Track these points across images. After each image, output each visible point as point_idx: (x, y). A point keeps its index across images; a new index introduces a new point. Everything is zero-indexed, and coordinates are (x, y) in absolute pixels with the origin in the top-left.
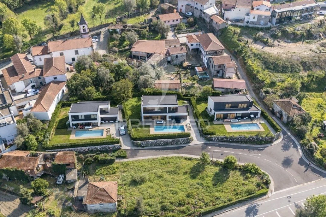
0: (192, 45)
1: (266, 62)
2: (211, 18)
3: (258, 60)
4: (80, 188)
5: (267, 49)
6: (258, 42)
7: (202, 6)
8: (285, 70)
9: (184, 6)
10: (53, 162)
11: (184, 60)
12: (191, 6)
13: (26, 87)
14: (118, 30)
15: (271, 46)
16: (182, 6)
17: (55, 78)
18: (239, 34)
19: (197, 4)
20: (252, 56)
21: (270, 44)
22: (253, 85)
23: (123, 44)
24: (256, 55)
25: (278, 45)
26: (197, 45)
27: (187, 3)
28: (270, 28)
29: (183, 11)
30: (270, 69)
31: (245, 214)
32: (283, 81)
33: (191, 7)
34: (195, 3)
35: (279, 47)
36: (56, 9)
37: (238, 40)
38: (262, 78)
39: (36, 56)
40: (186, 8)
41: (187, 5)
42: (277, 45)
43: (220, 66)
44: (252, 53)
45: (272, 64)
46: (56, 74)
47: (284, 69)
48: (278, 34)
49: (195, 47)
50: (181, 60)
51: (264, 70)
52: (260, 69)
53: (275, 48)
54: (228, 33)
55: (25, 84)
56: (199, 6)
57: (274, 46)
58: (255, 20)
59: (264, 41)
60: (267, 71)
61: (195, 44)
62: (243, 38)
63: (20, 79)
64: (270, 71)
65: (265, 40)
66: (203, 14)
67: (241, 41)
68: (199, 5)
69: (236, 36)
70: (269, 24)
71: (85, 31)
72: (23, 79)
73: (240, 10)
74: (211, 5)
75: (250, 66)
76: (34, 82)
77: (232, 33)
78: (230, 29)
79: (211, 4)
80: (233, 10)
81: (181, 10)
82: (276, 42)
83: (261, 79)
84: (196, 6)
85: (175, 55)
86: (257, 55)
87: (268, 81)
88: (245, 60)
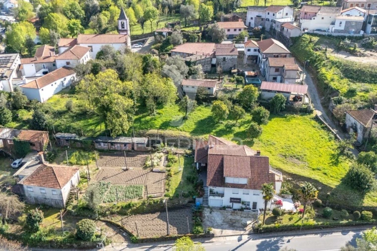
0: (249, 50)
1: (346, 69)
2: (283, 26)
3: (336, 68)
4: (27, 167)
5: (352, 59)
6: (342, 51)
7: (274, 15)
8: (375, 80)
9: (254, 19)
10: (15, 138)
11: (235, 66)
12: (263, 17)
13: (37, 72)
14: (164, 34)
15: (360, 56)
16: (252, 18)
17: (68, 63)
18: (316, 43)
19: (268, 14)
20: (329, 64)
21: (358, 54)
22: (323, 98)
23: (166, 47)
24: (333, 63)
25: (371, 55)
26: (255, 50)
27: (258, 15)
28: (363, 37)
29: (252, 25)
30: (351, 78)
31: (256, 248)
32: (367, 91)
33: (262, 19)
34: (267, 13)
35: (373, 57)
36: (107, 14)
37: (313, 49)
38: (337, 87)
39: (62, 47)
40: (255, 21)
41: (257, 16)
42: (369, 55)
43: (277, 69)
44: (330, 62)
45: (356, 72)
46: (69, 58)
47: (373, 79)
48: (372, 42)
49: (252, 53)
50: (231, 65)
51: (342, 78)
52: (336, 77)
53: (365, 58)
54: (301, 41)
55: (36, 69)
56: (270, 17)
57: (364, 56)
58: (342, 28)
59: (350, 49)
60: (347, 80)
61: (252, 50)
62: (321, 47)
63: (32, 61)
64: (351, 80)
65: (352, 49)
66: (274, 25)
67: (317, 50)
68: (271, 14)
69: (312, 45)
70: (362, 32)
71: (124, 28)
72: (36, 62)
73: (323, 18)
74: (287, 16)
75: (323, 74)
76: (46, 68)
77: (307, 42)
78: (304, 38)
79: (287, 14)
80: (314, 19)
81: (250, 23)
82: (368, 52)
83: (334, 87)
84: (268, 17)
85: (222, 57)
86: (336, 63)
87: (345, 89)
88: (318, 69)
